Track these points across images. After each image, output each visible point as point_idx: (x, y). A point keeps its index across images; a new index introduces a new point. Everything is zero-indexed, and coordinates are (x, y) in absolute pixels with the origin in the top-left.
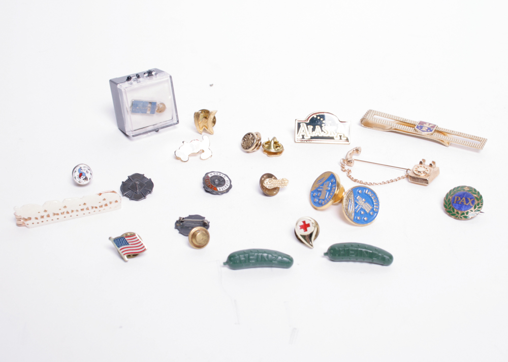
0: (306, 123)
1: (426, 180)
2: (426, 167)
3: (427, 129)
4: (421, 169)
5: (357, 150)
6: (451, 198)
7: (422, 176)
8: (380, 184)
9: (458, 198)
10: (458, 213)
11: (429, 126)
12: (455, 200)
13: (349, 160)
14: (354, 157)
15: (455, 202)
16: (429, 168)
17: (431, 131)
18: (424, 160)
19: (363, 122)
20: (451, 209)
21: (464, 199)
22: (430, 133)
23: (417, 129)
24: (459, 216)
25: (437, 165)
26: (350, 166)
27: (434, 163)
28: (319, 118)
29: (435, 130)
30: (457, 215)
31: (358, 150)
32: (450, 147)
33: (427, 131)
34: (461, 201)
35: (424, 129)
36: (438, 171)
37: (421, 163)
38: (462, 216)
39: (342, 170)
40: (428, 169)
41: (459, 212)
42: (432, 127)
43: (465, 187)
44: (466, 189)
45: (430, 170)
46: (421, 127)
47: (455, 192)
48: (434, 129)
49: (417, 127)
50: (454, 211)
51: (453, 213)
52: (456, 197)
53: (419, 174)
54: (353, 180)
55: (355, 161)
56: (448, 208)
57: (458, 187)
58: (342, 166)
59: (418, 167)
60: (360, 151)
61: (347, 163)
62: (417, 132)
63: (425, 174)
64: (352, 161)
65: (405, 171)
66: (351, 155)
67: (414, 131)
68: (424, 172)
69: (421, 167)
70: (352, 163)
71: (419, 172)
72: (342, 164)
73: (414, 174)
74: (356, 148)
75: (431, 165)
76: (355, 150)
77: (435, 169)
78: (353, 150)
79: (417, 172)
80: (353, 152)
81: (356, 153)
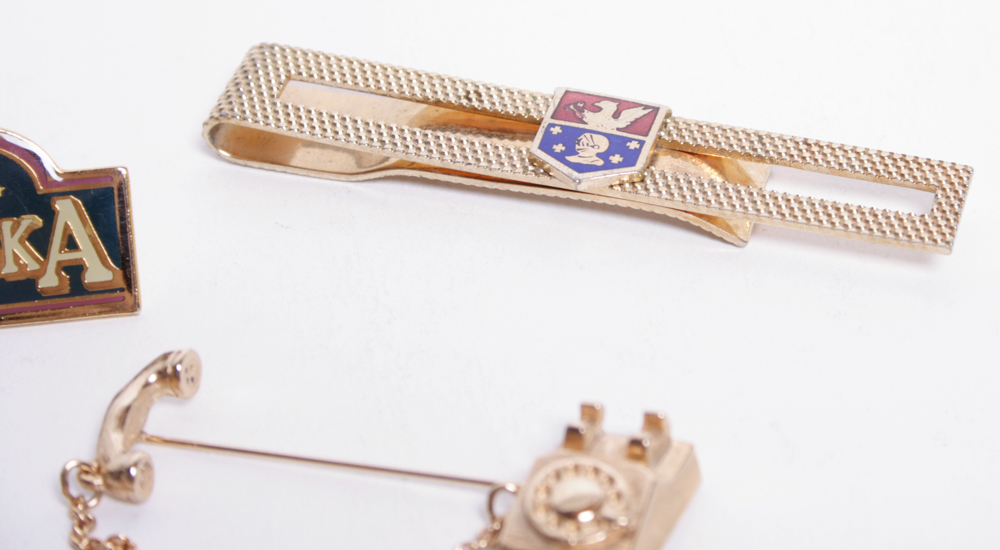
2: (607, 469)
3: (603, 144)
4: (576, 488)
5: (169, 376)
11: (611, 126)
13: (114, 464)
14: (162, 417)
16: (622, 477)
17: (630, 159)
18: (591, 413)
19: (221, 135)
22: (625, 173)
23: (542, 156)
26: (129, 501)
27: (653, 422)
29: (659, 143)
31: (176, 375)
32: (755, 245)
33: (608, 166)
36: (690, 469)
37: (573, 435)
39: (74, 547)
40: (621, 485)
42: (632, 127)
45: (634, 484)
46: (571, 138)
48: (650, 140)
49: (546, 146)
53: (567, 532)
55: (158, 454)
58: (75, 515)
59: (558, 475)
60: (191, 374)
61: (108, 486)
62: (547, 172)
63: (605, 527)
64: (135, 465)
65: (480, 497)
66: (129, 420)
67: (531, 168)
68: (595, 507)
69: (577, 468)
70: (137, 486)
71: (569, 516)
72: (75, 501)
73: (531, 535)
74: (159, 366)
75: (637, 450)
76: (153, 378)
77: (668, 469)
78: (141, 381)
79: (553, 518)
80: (140, 394)
81: (169, 395)
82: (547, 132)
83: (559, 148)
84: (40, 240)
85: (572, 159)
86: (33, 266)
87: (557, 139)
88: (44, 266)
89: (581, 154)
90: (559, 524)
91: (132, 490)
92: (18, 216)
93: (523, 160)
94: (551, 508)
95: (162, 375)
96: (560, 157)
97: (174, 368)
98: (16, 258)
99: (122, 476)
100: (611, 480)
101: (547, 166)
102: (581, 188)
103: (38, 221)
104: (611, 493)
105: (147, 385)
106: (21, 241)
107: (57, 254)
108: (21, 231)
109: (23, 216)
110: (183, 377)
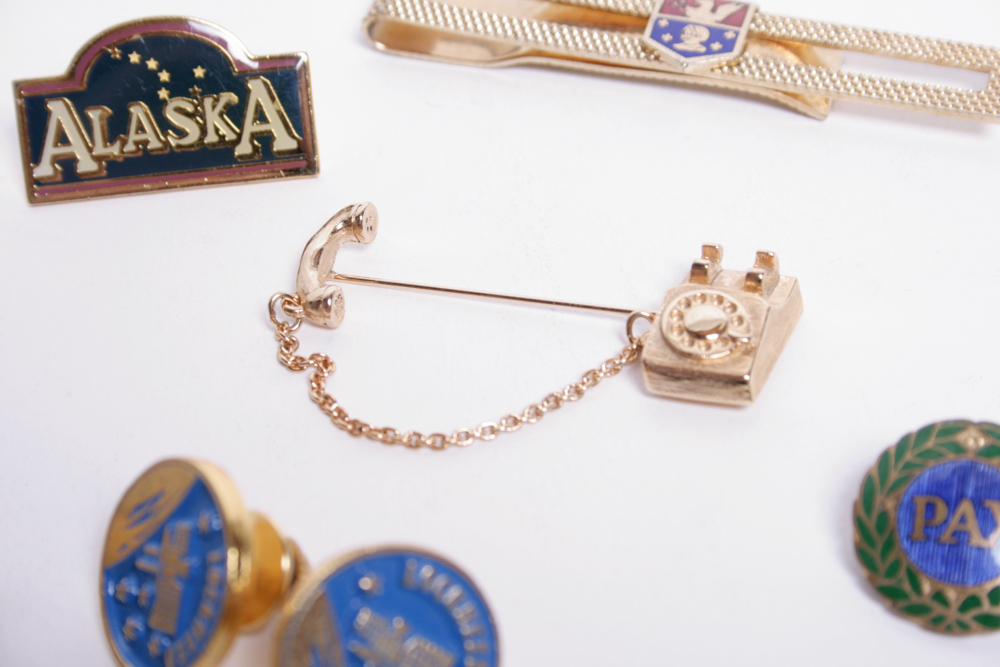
0: (73, 96)
1: (739, 382)
2: (729, 298)
3: (705, 35)
4: (704, 314)
5: (353, 225)
6: (890, 504)
7: (715, 355)
8: (493, 430)
9: (931, 508)
10: (939, 597)
11: (713, 20)
12: (920, 521)
13: (312, 297)
14: (347, 259)
15: (919, 533)
16: (744, 301)
17: (728, 46)
18: (712, 252)
19: (377, 30)
20: (902, 574)
21: (966, 507)
22: (725, 57)
23: (653, 44)
24: (952, 614)
25: (785, 268)
26: (325, 326)
27: (765, 259)
28: (134, 58)
29: (750, 35)
30: (938, 609)
31: (358, 224)
32: (834, 120)
33: (709, 52)
34: (954, 523)
35: (693, 40)
36: (794, 297)
37: (698, 270)
38: (968, 617)
39: (283, 363)
40: (742, 310)
41: (951, 594)
42: (729, 20)
43: (962, 425)
44: (973, 441)
45: (753, 311)
46: (677, 30)
47: (908, 466)
48: (743, 31)
49: (657, 34)
50: (917, 588)
51: (914, 599)
52: (921, 503)
53: (698, 348)
54: (343, 428)
55: (347, 289)
56: (883, 567)
57: (925, 432)
58: (281, 338)
59: (688, 305)
60: (370, 224)
61: (308, 315)
62: (657, 58)
63: (731, 344)
64: (331, 296)
65: (620, 322)
66: (321, 261)
67: (643, 55)
68: (720, 330)
69: (703, 297)
70: (332, 313)
71: (698, 336)
72: (281, 326)
73: (668, 351)
74: (344, 216)
75: (752, 283)
76: (340, 226)
77: (778, 299)
78: (330, 228)
79: (686, 336)
80: (330, 240)
81: (352, 241)
82: (656, 26)
83: (667, 37)
84: (236, 113)
85: (679, 46)
86: (230, 136)
87: (665, 30)
88: (240, 136)
89: (686, 42)
90: (692, 344)
91: (329, 317)
92: (217, 94)
93: (635, 48)
94: (683, 330)
95: (347, 223)
96: (669, 45)
97: (357, 218)
98: (217, 130)
99: (320, 305)
100: (734, 307)
101: (656, 53)
102: (688, 70)
103: (234, 98)
104: (735, 316)
105: (335, 232)
106: (221, 115)
107: (251, 126)
108: (220, 107)
109: (222, 94)
110: (364, 225)
